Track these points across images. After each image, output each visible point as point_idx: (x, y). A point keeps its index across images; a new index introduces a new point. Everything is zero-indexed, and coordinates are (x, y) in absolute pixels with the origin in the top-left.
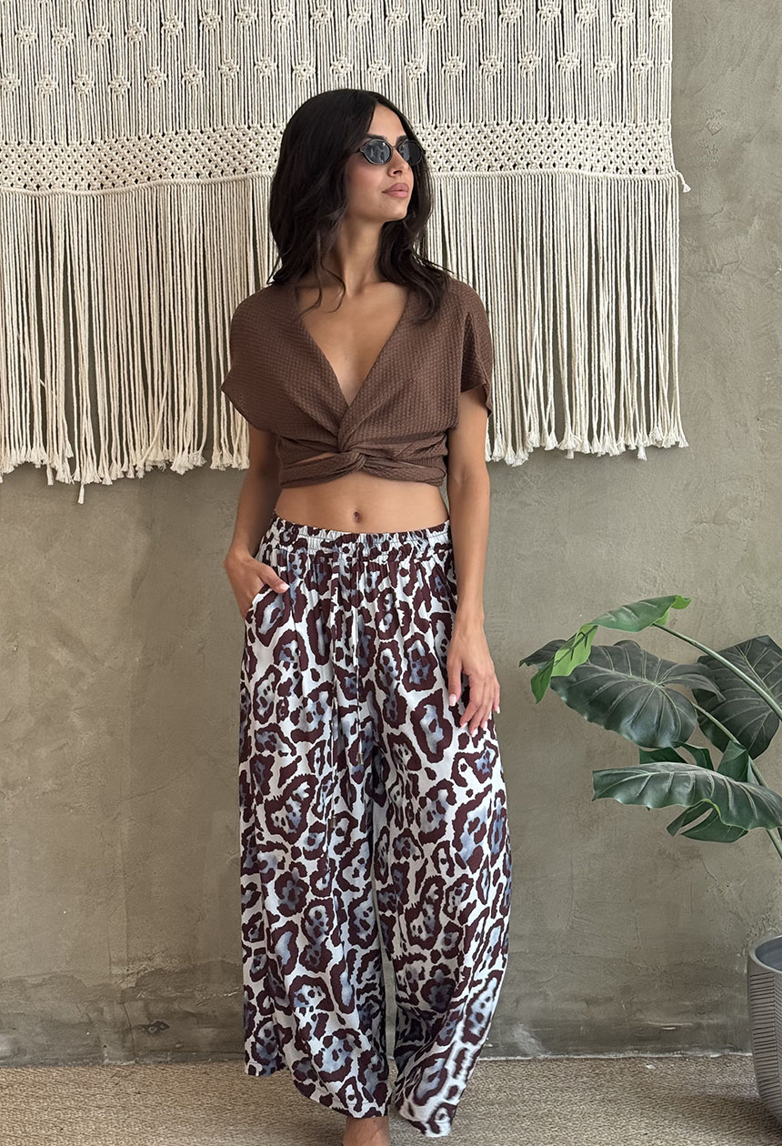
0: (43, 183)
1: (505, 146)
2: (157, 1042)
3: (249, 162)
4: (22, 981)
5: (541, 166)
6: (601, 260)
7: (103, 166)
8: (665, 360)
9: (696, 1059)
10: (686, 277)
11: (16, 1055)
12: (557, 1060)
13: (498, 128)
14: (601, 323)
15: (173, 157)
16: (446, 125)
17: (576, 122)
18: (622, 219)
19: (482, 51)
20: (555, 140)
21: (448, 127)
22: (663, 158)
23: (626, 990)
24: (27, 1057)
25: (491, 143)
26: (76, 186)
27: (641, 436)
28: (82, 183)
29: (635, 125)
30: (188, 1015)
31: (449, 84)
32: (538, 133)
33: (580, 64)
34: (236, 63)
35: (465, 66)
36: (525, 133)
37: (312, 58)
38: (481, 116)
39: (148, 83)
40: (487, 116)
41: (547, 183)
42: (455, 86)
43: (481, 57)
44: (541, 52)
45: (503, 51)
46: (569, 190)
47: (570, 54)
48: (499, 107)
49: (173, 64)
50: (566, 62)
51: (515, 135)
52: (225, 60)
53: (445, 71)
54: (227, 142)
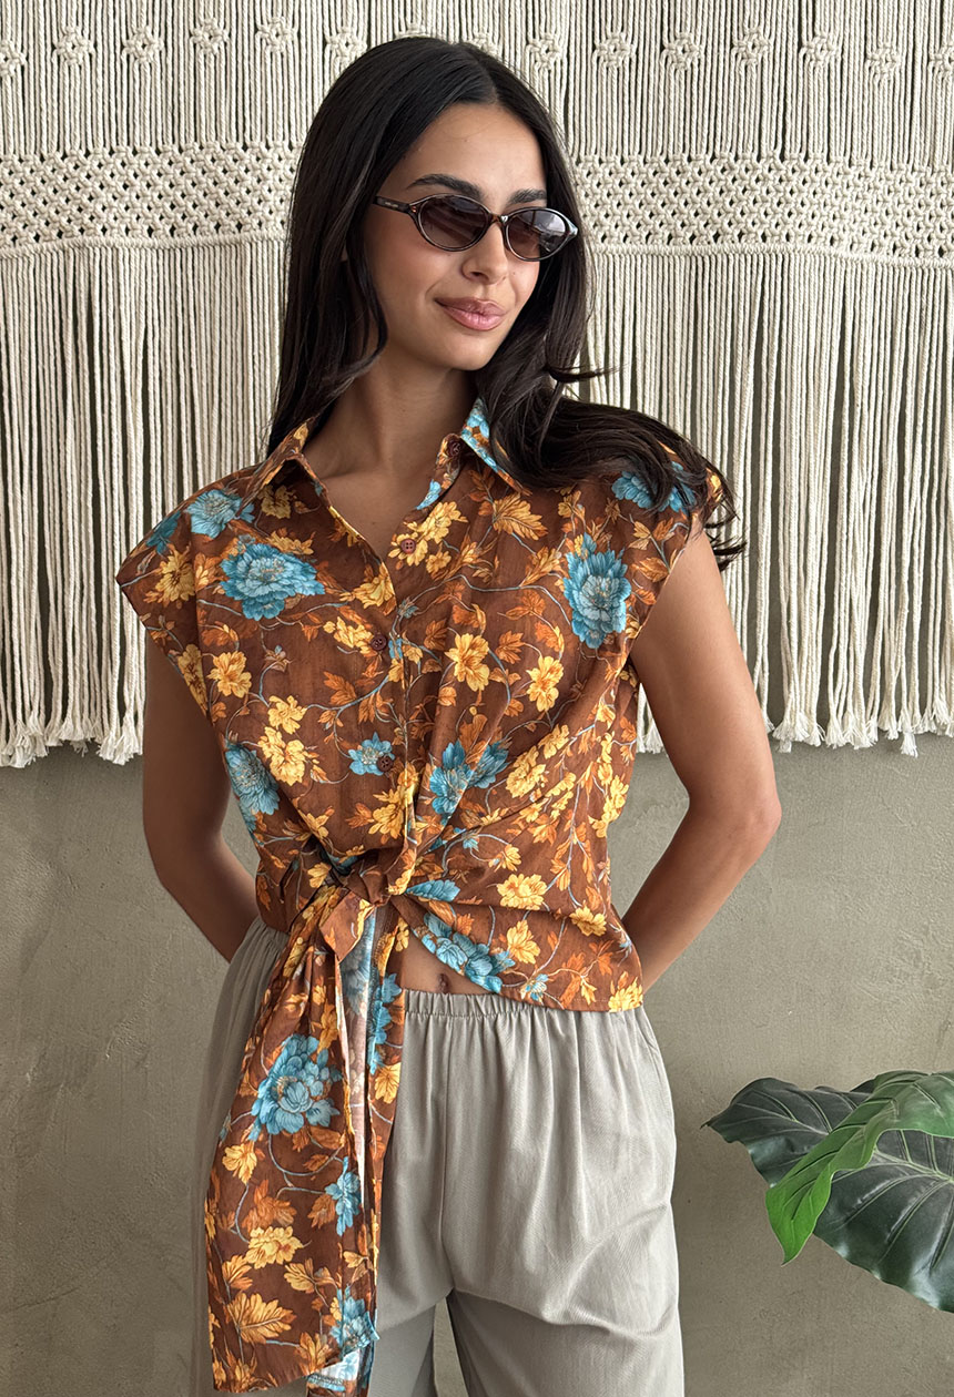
3: (244, 212)
5: (764, 237)
6: (858, 409)
13: (689, 167)
17: (828, 160)
18: (898, 338)
19: (667, 24)
27: (909, 715)
31: (604, 83)
32: (761, 177)
33: (842, 53)
34: (222, 26)
35: (634, 50)
36: (737, 176)
37: (361, 23)
38: (660, 143)
39: (59, 57)
40: (671, 143)
41: (773, 269)
42: (615, 86)
43: (665, 35)
44: (774, 29)
45: (705, 24)
46: (812, 284)
47: (825, 34)
48: (694, 129)
49: (105, 24)
50: (816, 49)
51: (719, 180)
52: (202, 19)
53: (598, 58)
54: (204, 172)
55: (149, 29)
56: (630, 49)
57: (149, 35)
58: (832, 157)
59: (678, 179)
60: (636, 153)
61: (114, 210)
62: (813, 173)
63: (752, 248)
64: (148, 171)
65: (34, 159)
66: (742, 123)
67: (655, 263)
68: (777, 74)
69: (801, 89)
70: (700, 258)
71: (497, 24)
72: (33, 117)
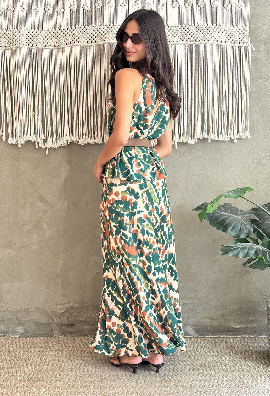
0: (34, 44)
1: (192, 34)
2: (71, 330)
3: (105, 38)
4: (27, 310)
5: (204, 40)
6: (224, 74)
7: (55, 39)
8: (244, 109)
9: (246, 337)
10: (252, 80)
11: (25, 333)
12: (201, 337)
13: (190, 27)
14: (223, 95)
15: (79, 36)
16: (172, 26)
17: (217, 25)
18: (231, 60)
20: (210, 32)
21: (173, 27)
22: (246, 38)
23: (224, 315)
24: (29, 334)
25: (187, 32)
26: (46, 46)
27: (235, 134)
28: (48, 44)
29: (237, 27)
30: (81, 321)
31: (173, 12)
32: (204, 29)
33: (219, 5)
34: (101, 3)
35: (179, 5)
36: (199, 29)
37: (127, 1)
38: (184, 23)
39: (70, 10)
41: (206, 47)
43: (185, 2)
48: (191, 20)
49: (79, 3)
50: (214, 4)
52: (97, 2)
53: (172, 7)
54: (97, 31)
55: (87, 4)
60: (180, 25)
61: (81, 38)
62: (214, 28)
63: (202, 42)
65: (66, 29)
68: (206, 9)
69: (211, 12)
70: (192, 45)
72: (66, 21)
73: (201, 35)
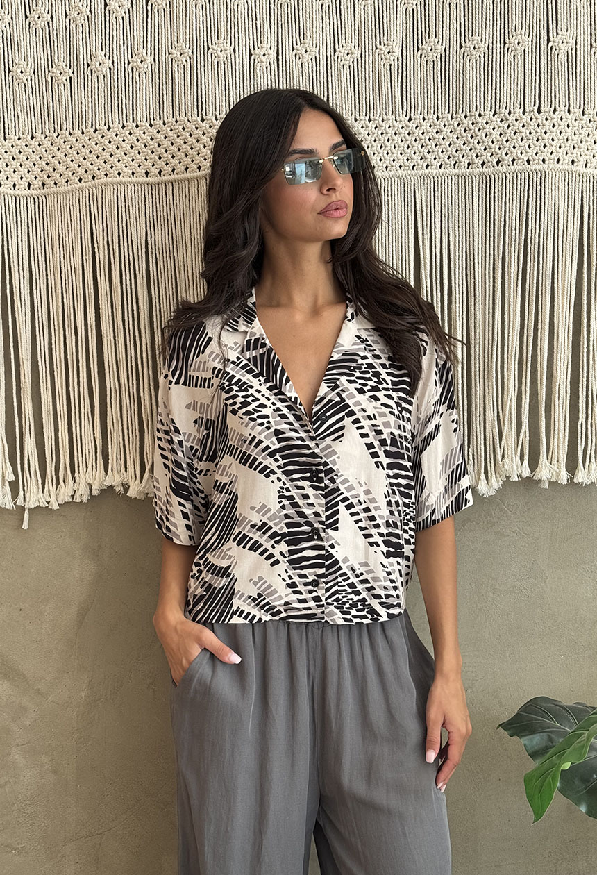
16: (422, 116)
17: (569, 111)
19: (464, 32)
31: (425, 70)
32: (526, 124)
33: (576, 45)
34: (188, 47)
35: (443, 49)
36: (511, 124)
37: (273, 41)
38: (461, 106)
39: (91, 71)
40: (468, 105)
41: (535, 181)
42: (432, 72)
43: (463, 39)
44: (531, 32)
45: (488, 30)
46: (560, 189)
47: (565, 33)
48: (482, 96)
49: (118, 50)
50: (559, 42)
51: (499, 127)
52: (176, 43)
53: (421, 55)
54: (178, 136)
55: (145, 51)
56: (440, 48)
57: (145, 55)
58: (572, 110)
59: (472, 127)
60: (446, 113)
61: (125, 161)
62: (559, 120)
63: (521, 168)
64: (145, 137)
65: (78, 133)
66: (512, 91)
67: (460, 181)
68: (534, 59)
69: (550, 68)
70: (488, 177)
71: (357, 38)
72: (77, 108)
73: (517, 145)
